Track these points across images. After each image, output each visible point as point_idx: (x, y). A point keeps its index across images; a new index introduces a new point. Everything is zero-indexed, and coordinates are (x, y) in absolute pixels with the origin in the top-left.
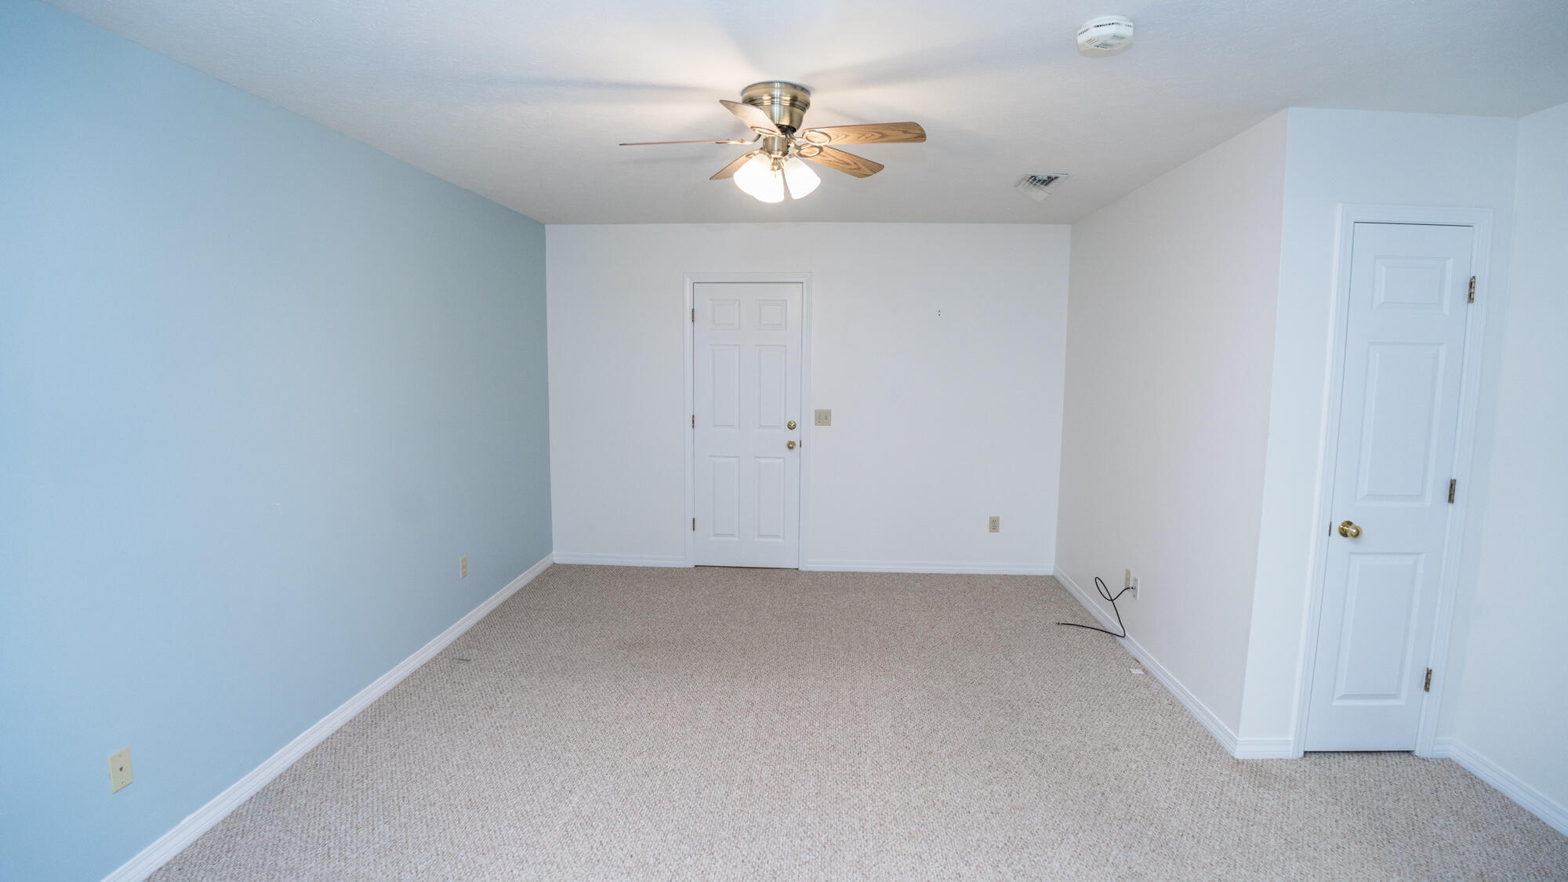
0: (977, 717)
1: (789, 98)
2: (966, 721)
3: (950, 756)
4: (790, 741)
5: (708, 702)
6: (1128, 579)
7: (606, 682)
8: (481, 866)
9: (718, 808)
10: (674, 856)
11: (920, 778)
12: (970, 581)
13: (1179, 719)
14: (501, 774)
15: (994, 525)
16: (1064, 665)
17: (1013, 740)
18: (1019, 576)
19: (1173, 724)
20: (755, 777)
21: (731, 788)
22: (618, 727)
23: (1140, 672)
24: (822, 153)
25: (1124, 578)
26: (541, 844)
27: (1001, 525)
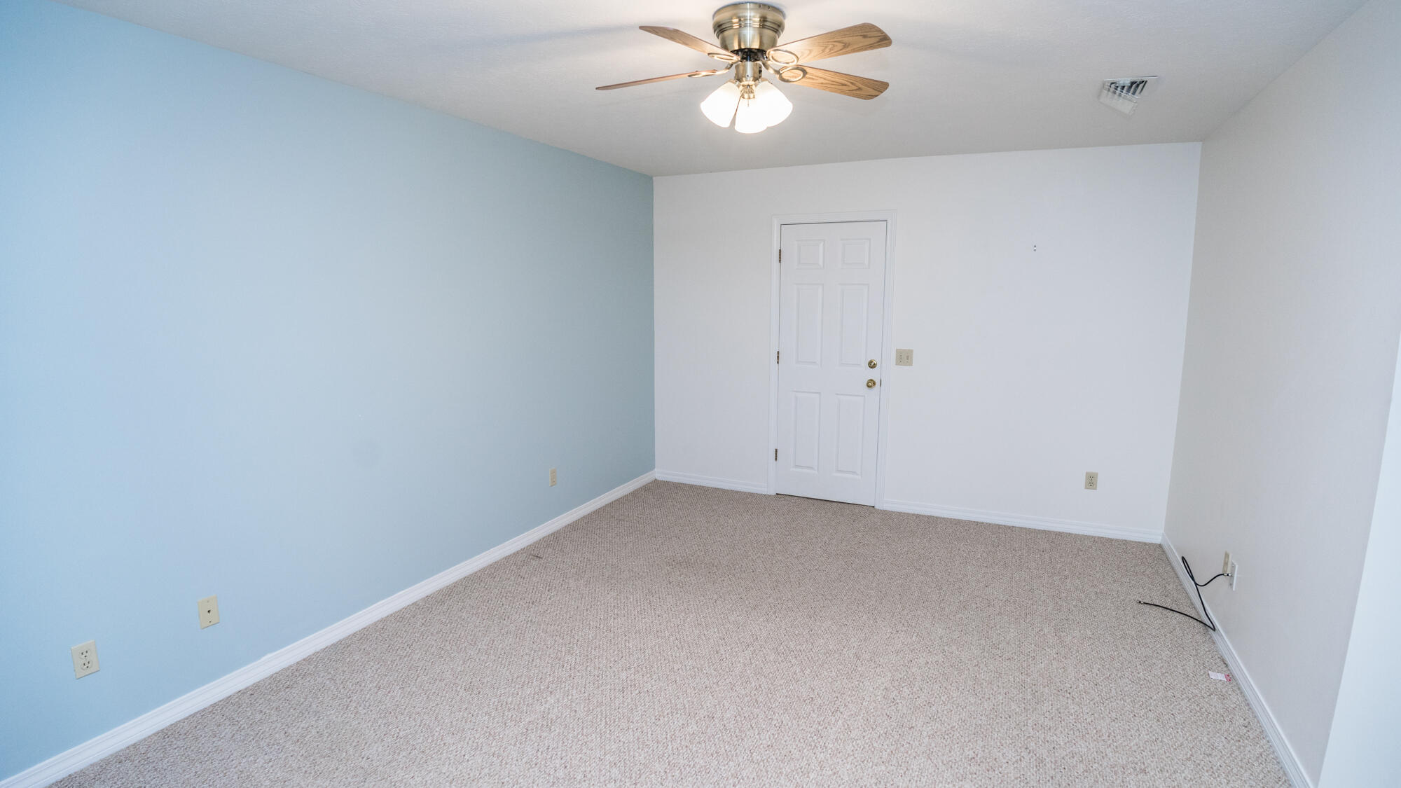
0: (987, 697)
1: (759, 19)
2: (972, 699)
3: (932, 737)
4: (772, 684)
5: (716, 630)
6: (1226, 564)
7: (638, 595)
8: (445, 744)
9: (666, 738)
10: (601, 777)
11: (885, 755)
12: (1055, 539)
13: (1249, 748)
14: (507, 664)
15: (1091, 481)
16: (1124, 653)
17: (1015, 732)
18: (1117, 540)
19: (1237, 753)
20: (718, 714)
21: (690, 721)
22: (624, 638)
23: (1221, 677)
24: (807, 76)
25: (1223, 561)
26: (501, 736)
27: (1100, 481)
